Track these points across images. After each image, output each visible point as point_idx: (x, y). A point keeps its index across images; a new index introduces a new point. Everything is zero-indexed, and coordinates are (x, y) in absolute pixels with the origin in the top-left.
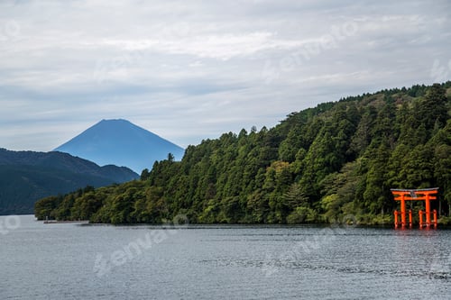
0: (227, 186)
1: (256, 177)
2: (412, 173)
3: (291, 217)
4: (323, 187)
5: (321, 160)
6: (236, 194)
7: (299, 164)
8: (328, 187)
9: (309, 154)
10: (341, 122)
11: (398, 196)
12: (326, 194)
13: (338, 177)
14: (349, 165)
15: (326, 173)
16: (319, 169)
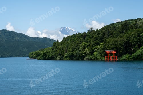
0: (70, 49)
1: (78, 47)
2: (112, 46)
3: (85, 58)
4: (94, 50)
5: (94, 42)
6: (72, 52)
7: (89, 43)
8: (95, 50)
9: (92, 40)
10: (103, 31)
11: (107, 52)
12: (95, 52)
13: (98, 47)
14: (102, 43)
15: (96, 46)
16: (93, 44)
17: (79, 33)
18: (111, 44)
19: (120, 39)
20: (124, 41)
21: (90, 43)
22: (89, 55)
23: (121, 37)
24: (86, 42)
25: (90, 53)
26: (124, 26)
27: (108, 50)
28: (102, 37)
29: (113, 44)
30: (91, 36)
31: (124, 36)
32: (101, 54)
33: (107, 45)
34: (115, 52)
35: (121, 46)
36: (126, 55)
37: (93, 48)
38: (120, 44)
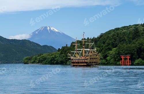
5: (107, 47)
7: (101, 48)
8: (108, 55)
9: (104, 45)
10: (114, 37)
11: (121, 57)
12: (108, 56)
13: (111, 52)
14: (114, 49)
15: (108, 51)
16: (106, 50)
17: (88, 38)
18: (125, 50)
19: (133, 45)
20: (136, 47)
21: (103, 48)
22: (102, 60)
23: (134, 43)
24: (98, 47)
25: (103, 58)
26: (135, 33)
27: (122, 55)
28: (114, 42)
29: (127, 50)
30: (102, 42)
31: (137, 43)
32: (115, 58)
33: (121, 50)
34: (129, 57)
35: (135, 52)
36: (139, 60)
37: (106, 53)
38: (134, 50)
